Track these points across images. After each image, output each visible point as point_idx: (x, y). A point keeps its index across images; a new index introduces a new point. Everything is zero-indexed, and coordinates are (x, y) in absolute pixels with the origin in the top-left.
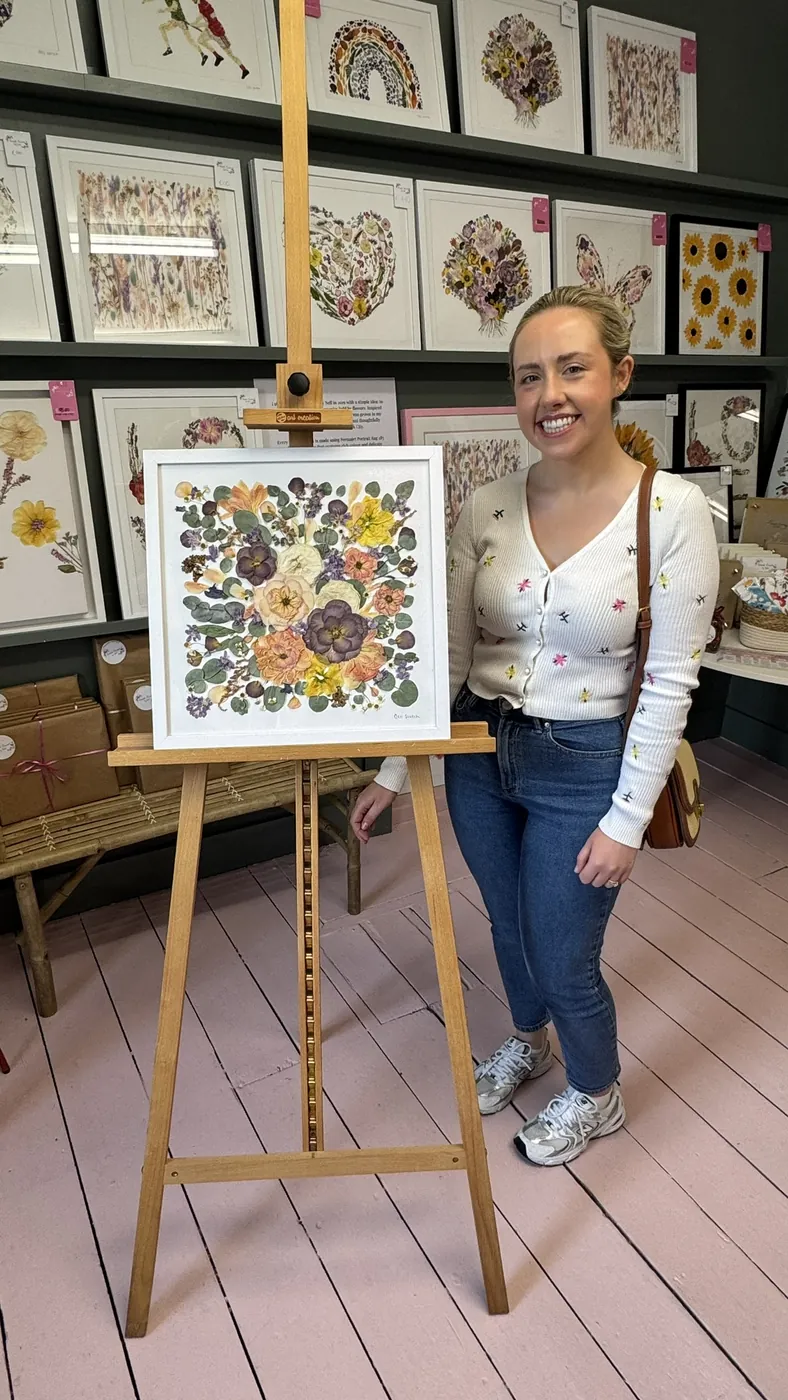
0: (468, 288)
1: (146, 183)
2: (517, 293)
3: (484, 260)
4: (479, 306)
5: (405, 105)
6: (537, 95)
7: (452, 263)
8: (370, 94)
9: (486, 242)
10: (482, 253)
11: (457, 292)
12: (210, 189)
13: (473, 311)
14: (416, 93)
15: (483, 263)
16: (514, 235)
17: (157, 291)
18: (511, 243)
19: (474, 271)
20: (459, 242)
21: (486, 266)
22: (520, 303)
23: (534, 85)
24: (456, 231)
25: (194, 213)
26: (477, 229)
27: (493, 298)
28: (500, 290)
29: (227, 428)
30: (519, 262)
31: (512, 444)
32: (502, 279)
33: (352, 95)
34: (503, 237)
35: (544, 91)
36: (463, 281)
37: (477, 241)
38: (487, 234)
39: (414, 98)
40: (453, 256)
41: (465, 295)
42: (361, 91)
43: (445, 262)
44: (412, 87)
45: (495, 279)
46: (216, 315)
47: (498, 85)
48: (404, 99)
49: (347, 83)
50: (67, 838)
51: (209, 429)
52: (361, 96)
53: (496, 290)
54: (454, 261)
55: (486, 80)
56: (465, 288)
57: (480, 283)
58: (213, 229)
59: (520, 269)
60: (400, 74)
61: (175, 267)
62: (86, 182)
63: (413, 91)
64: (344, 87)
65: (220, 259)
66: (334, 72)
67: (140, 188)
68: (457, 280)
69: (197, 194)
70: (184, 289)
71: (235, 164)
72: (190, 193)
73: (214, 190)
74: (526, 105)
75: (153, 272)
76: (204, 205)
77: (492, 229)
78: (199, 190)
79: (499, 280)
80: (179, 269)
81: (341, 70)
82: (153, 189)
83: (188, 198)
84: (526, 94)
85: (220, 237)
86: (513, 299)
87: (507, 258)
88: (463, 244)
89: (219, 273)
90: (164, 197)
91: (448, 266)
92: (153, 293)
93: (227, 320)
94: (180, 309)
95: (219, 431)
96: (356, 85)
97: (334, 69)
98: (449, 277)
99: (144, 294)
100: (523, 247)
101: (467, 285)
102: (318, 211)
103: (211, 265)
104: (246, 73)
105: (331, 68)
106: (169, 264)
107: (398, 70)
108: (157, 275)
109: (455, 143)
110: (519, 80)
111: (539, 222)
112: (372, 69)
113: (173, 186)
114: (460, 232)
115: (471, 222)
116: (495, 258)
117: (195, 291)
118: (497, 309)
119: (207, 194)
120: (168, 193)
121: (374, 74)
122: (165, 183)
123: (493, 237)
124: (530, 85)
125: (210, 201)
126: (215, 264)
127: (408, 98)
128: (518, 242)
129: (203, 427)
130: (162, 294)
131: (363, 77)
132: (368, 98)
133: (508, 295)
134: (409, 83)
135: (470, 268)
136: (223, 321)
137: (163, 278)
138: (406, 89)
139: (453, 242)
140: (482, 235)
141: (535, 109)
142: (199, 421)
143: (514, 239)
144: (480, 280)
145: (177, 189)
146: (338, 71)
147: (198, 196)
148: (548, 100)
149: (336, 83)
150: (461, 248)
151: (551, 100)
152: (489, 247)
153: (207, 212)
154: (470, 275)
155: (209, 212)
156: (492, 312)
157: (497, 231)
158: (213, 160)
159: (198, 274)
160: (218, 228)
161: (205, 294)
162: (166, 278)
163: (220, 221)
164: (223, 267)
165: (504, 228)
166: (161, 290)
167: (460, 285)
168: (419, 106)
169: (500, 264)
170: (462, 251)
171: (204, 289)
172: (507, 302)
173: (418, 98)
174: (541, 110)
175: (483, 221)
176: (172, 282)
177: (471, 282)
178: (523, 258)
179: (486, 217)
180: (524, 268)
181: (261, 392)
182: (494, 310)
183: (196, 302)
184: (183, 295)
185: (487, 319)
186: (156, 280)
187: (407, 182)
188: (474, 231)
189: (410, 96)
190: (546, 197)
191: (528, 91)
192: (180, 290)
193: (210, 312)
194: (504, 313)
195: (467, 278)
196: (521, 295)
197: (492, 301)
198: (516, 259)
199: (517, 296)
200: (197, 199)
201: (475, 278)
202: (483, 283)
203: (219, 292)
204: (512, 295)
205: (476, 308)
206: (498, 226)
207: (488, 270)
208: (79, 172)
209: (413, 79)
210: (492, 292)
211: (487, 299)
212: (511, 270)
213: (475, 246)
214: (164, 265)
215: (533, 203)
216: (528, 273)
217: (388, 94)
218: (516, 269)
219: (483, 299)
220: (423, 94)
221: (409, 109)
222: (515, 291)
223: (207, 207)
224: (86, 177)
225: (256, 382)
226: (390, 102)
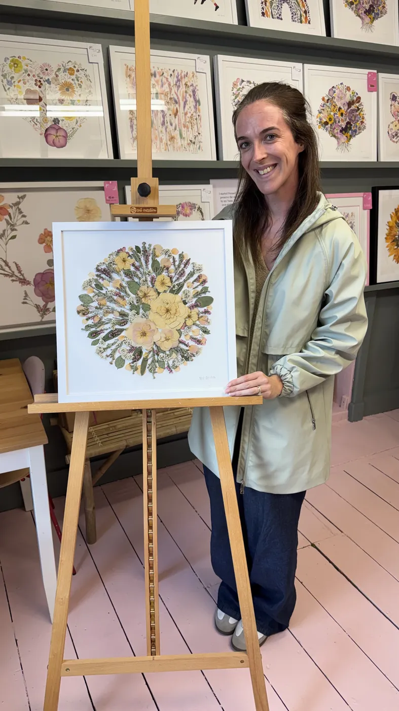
0: (331, 125)
1: (160, 70)
2: (358, 127)
3: (340, 109)
4: (336, 135)
5: (301, 22)
6: (373, 14)
7: (322, 111)
8: (283, 16)
9: (341, 98)
10: (339, 104)
11: (324, 127)
12: (193, 73)
13: (333, 138)
14: (308, 15)
15: (339, 111)
16: (357, 94)
17: (164, 130)
18: (355, 99)
19: (334, 115)
20: (326, 98)
21: (340, 112)
22: (359, 133)
23: (372, 8)
24: (325, 93)
25: (184, 86)
26: (336, 91)
27: (344, 130)
28: (348, 126)
29: (195, 208)
30: (359, 109)
31: (350, 214)
32: (350, 119)
33: (273, 18)
34: (350, 95)
35: (378, 12)
36: (328, 121)
37: (337, 98)
38: (342, 93)
39: (306, 18)
40: (323, 107)
41: (329, 129)
42: (278, 15)
43: (319, 111)
44: (305, 12)
45: (346, 120)
46: (194, 143)
47: (352, 9)
48: (301, 19)
49: (270, 11)
50: (107, 439)
51: (186, 208)
52: (278, 18)
53: (346, 126)
54: (324, 110)
55: (346, 6)
56: (329, 125)
57: (337, 122)
58: (194, 95)
59: (359, 113)
60: (299, 5)
61: (173, 116)
62: (129, 70)
63: (306, 15)
64: (269, 13)
65: (197, 111)
66: (264, 5)
67: (157, 72)
68: (325, 120)
69: (186, 75)
70: (178, 129)
71: (207, 58)
72: (183, 75)
73: (195, 73)
74: (367, 20)
75: (162, 119)
76: (189, 81)
77: (345, 90)
78: (187, 73)
79: (348, 120)
80: (175, 118)
81: (268, 4)
82: (163, 73)
83: (181, 78)
84: (367, 13)
85: (198, 99)
86: (355, 131)
87: (353, 107)
88: (328, 100)
89: (196, 119)
90: (169, 77)
91: (320, 113)
92: (161, 131)
93: (200, 146)
94: (175, 140)
95: (191, 209)
96: (275, 12)
97: (264, 3)
98: (321, 119)
99: (157, 132)
100: (362, 101)
101: (330, 123)
102: (250, 83)
103: (192, 115)
104: (217, 7)
105: (262, 3)
106: (170, 115)
107: (298, 4)
108: (164, 121)
109: (328, 42)
110: (364, 6)
111: (372, 86)
112: (284, 3)
113: (174, 71)
114: (327, 93)
115: (333, 87)
116: (346, 107)
117: (184, 130)
118: (347, 137)
119: (191, 75)
120: (171, 75)
121: (285, 6)
122: (170, 70)
123: (345, 95)
124: (370, 8)
125: (193, 79)
126: (194, 114)
127: (303, 19)
128: (359, 98)
129: (183, 207)
130: (166, 131)
131: (279, 7)
132: (281, 19)
133: (353, 129)
134: (304, 10)
135: (332, 113)
136: (198, 146)
137: (167, 123)
138: (302, 13)
139: (323, 99)
140: (339, 94)
141: (372, 22)
142: (180, 204)
143: (357, 96)
144: (337, 120)
145: (176, 72)
146: (266, 4)
147: (186, 76)
148: (379, 16)
149: (264, 12)
150: (327, 102)
151: (381, 16)
152: (343, 101)
153: (191, 85)
154: (332, 118)
155: (192, 85)
156: (343, 138)
157: (347, 92)
158: (195, 56)
159: (185, 120)
160: (196, 94)
161: (188, 131)
162: (169, 124)
163: (198, 90)
164: (199, 116)
165: (351, 90)
166: (166, 129)
167: (326, 123)
168: (309, 23)
169: (348, 111)
170: (328, 104)
171: (188, 129)
172: (352, 132)
173: (308, 18)
174: (376, 22)
175: (340, 86)
176: (171, 125)
177: (332, 121)
178: (362, 107)
179: (341, 84)
180: (362, 113)
181: (214, 187)
182: (344, 137)
183: (184, 136)
184: (177, 132)
185: (340, 143)
186: (163, 124)
187: (299, 65)
188: (335, 92)
189: (304, 17)
190: (375, 71)
191: (368, 12)
192: (175, 129)
193: (191, 141)
194: (350, 139)
195: (330, 119)
196: (360, 129)
197: (344, 132)
198: (358, 108)
199: (357, 130)
200: (186, 78)
201: (335, 119)
202: (339, 122)
203: (196, 130)
204: (355, 128)
205: (335, 136)
206: (348, 89)
207: (342, 114)
208: (126, 65)
209: (306, 7)
210: (344, 127)
211: (341, 131)
212: (355, 114)
213: (335, 101)
214: (168, 115)
215: (368, 75)
216: (364, 116)
217: (292, 16)
218: (358, 113)
219: (339, 131)
220: (311, 16)
221: (303, 24)
222: (356, 127)
223: (191, 82)
224: (129, 68)
225: (211, 181)
226: (293, 21)
